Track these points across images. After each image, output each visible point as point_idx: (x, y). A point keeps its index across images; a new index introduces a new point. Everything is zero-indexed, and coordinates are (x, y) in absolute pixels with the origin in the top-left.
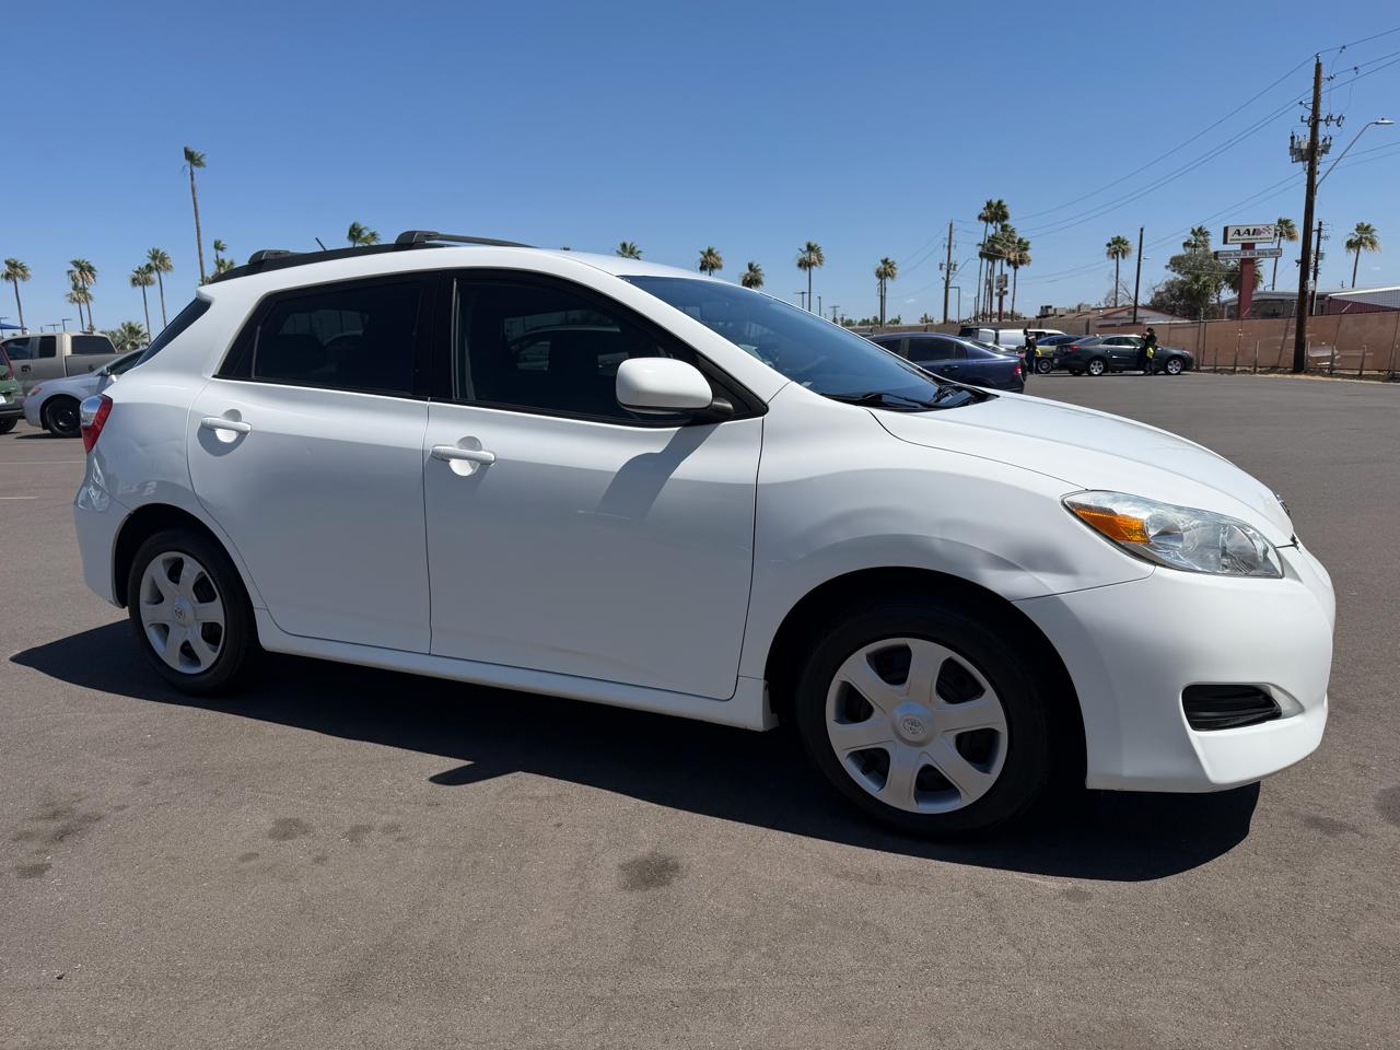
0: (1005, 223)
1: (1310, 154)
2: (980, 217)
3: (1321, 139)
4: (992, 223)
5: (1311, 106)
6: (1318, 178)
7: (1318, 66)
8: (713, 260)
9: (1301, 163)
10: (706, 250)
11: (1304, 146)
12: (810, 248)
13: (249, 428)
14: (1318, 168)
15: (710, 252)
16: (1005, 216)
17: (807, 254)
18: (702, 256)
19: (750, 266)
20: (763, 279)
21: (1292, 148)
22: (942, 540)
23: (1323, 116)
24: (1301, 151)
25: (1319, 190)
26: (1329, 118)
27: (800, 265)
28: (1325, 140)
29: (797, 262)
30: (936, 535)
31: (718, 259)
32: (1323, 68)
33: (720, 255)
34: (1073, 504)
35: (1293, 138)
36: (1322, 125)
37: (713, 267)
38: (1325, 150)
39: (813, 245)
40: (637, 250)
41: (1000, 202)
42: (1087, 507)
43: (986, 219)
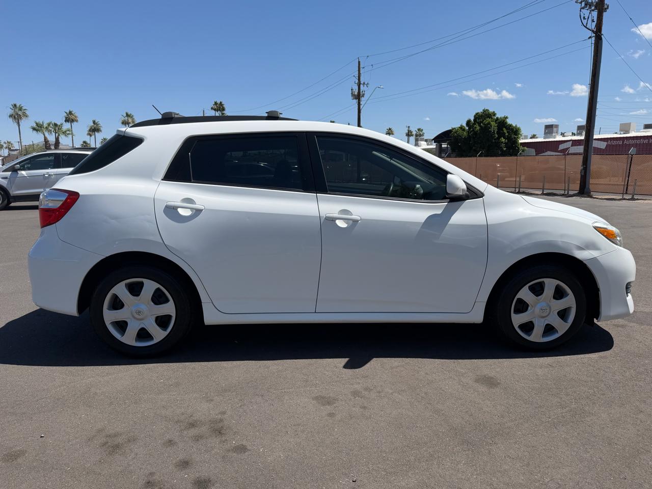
0: (224, 112)
1: (358, 97)
2: (212, 108)
3: (361, 91)
4: (217, 111)
5: (357, 78)
6: (361, 107)
7: (359, 62)
8: (73, 117)
9: (355, 100)
10: (68, 112)
11: (356, 93)
12: (128, 115)
13: (203, 208)
14: (361, 103)
15: (70, 113)
16: (224, 109)
17: (127, 118)
18: (66, 114)
19: (94, 122)
20: (101, 129)
21: (352, 93)
22: (561, 241)
23: (362, 83)
24: (355, 95)
25: (362, 111)
26: (364, 83)
27: (123, 123)
28: (362, 92)
29: (121, 121)
30: (559, 240)
31: (75, 116)
32: (361, 63)
33: (76, 115)
34: (596, 227)
35: (352, 90)
36: (361, 86)
37: (72, 121)
38: (363, 96)
39: (129, 114)
40: (24, 108)
41: (221, 103)
42: (600, 228)
43: (215, 110)
